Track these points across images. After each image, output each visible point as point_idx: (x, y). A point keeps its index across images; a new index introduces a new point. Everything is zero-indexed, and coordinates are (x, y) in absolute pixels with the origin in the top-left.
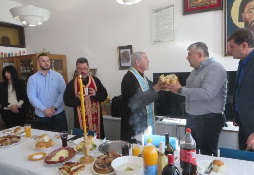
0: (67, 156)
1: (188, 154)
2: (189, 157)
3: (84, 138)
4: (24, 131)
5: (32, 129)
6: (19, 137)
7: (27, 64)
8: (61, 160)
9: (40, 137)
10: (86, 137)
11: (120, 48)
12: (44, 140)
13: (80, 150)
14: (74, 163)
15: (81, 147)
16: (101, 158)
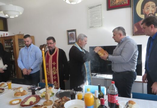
0: (35, 101)
1: (113, 98)
2: (114, 99)
3: (46, 89)
4: (7, 85)
5: (12, 84)
6: (3, 89)
7: (9, 42)
8: (31, 104)
9: (17, 89)
10: (48, 88)
11: (68, 31)
12: (20, 91)
13: (43, 97)
14: (40, 106)
15: (44, 95)
16: (57, 102)
